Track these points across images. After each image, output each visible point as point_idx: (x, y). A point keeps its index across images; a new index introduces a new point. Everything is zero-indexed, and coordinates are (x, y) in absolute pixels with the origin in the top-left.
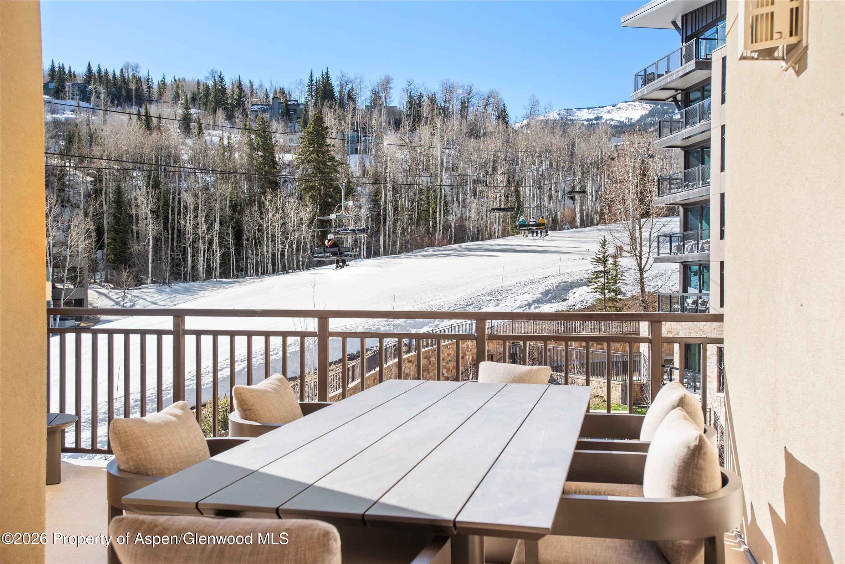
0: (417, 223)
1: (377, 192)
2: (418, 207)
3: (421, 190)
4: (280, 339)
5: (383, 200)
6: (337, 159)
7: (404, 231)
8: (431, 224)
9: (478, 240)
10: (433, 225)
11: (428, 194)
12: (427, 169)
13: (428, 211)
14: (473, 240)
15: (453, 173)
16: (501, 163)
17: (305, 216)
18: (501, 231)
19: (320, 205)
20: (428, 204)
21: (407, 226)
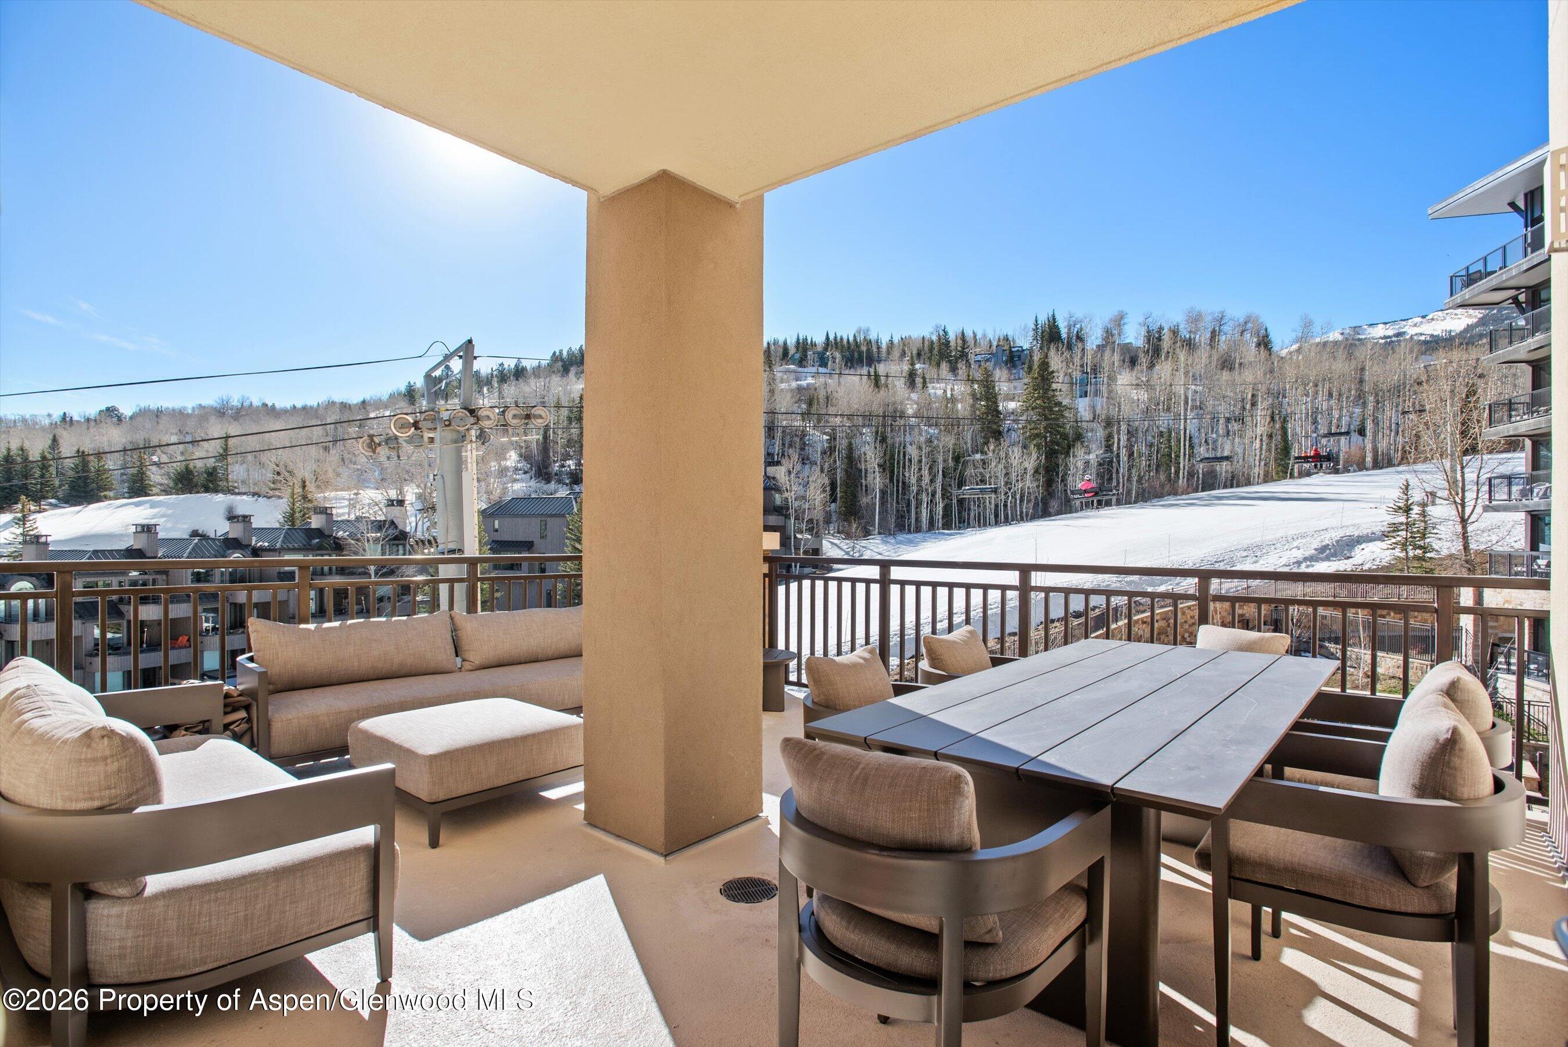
0: (1156, 469)
1: (1109, 437)
2: (1157, 452)
3: (1162, 432)
4: (998, 593)
5: (1116, 445)
6: (1064, 404)
7: (1140, 480)
8: (1173, 470)
9: (1232, 487)
10: (1176, 471)
11: (1170, 436)
12: (1168, 409)
13: (1170, 455)
14: (1225, 487)
15: (1201, 412)
16: (1262, 396)
17: (1030, 464)
18: (1261, 476)
19: (1046, 453)
20: (1170, 447)
21: (1145, 473)
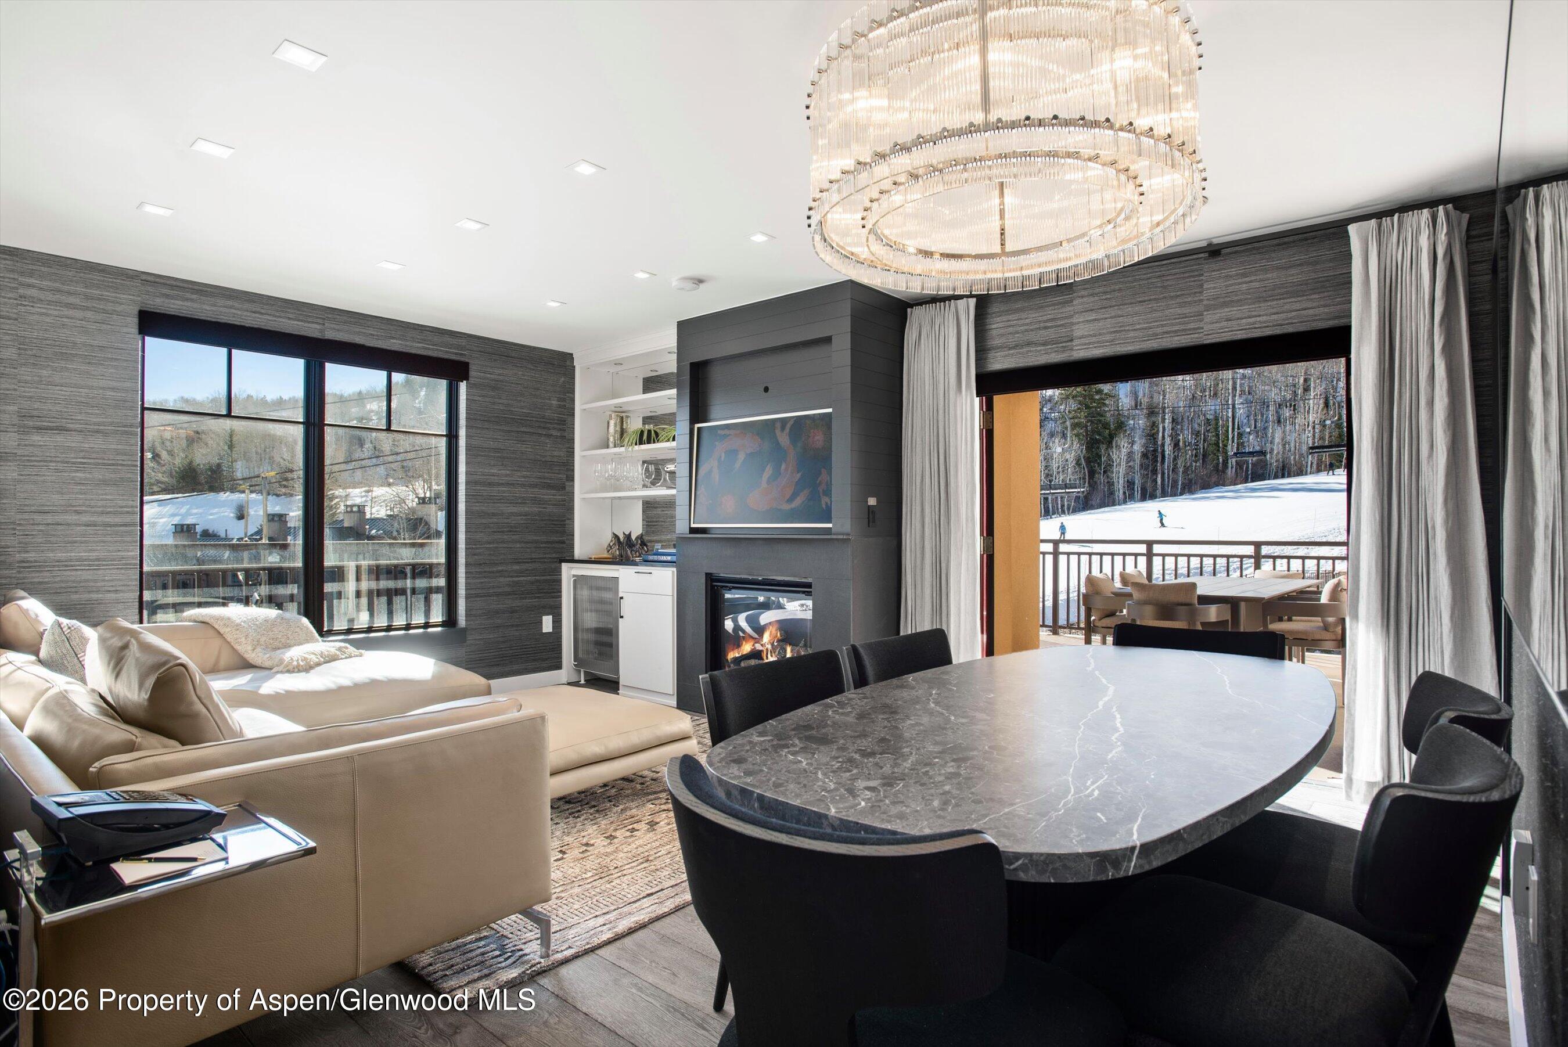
0: (1203, 460)
1: (1154, 425)
2: (1204, 441)
3: (1208, 420)
5: (1161, 435)
6: (1106, 391)
7: (1186, 469)
8: (1221, 460)
9: (1283, 477)
10: (1223, 461)
11: (1217, 424)
12: (1215, 394)
13: (1217, 444)
14: (1276, 477)
15: (1250, 397)
16: (1315, 382)
17: (1071, 457)
18: (1315, 466)
19: (1087, 443)
20: (1217, 435)
21: (1191, 463)
